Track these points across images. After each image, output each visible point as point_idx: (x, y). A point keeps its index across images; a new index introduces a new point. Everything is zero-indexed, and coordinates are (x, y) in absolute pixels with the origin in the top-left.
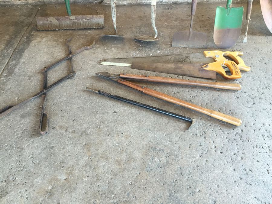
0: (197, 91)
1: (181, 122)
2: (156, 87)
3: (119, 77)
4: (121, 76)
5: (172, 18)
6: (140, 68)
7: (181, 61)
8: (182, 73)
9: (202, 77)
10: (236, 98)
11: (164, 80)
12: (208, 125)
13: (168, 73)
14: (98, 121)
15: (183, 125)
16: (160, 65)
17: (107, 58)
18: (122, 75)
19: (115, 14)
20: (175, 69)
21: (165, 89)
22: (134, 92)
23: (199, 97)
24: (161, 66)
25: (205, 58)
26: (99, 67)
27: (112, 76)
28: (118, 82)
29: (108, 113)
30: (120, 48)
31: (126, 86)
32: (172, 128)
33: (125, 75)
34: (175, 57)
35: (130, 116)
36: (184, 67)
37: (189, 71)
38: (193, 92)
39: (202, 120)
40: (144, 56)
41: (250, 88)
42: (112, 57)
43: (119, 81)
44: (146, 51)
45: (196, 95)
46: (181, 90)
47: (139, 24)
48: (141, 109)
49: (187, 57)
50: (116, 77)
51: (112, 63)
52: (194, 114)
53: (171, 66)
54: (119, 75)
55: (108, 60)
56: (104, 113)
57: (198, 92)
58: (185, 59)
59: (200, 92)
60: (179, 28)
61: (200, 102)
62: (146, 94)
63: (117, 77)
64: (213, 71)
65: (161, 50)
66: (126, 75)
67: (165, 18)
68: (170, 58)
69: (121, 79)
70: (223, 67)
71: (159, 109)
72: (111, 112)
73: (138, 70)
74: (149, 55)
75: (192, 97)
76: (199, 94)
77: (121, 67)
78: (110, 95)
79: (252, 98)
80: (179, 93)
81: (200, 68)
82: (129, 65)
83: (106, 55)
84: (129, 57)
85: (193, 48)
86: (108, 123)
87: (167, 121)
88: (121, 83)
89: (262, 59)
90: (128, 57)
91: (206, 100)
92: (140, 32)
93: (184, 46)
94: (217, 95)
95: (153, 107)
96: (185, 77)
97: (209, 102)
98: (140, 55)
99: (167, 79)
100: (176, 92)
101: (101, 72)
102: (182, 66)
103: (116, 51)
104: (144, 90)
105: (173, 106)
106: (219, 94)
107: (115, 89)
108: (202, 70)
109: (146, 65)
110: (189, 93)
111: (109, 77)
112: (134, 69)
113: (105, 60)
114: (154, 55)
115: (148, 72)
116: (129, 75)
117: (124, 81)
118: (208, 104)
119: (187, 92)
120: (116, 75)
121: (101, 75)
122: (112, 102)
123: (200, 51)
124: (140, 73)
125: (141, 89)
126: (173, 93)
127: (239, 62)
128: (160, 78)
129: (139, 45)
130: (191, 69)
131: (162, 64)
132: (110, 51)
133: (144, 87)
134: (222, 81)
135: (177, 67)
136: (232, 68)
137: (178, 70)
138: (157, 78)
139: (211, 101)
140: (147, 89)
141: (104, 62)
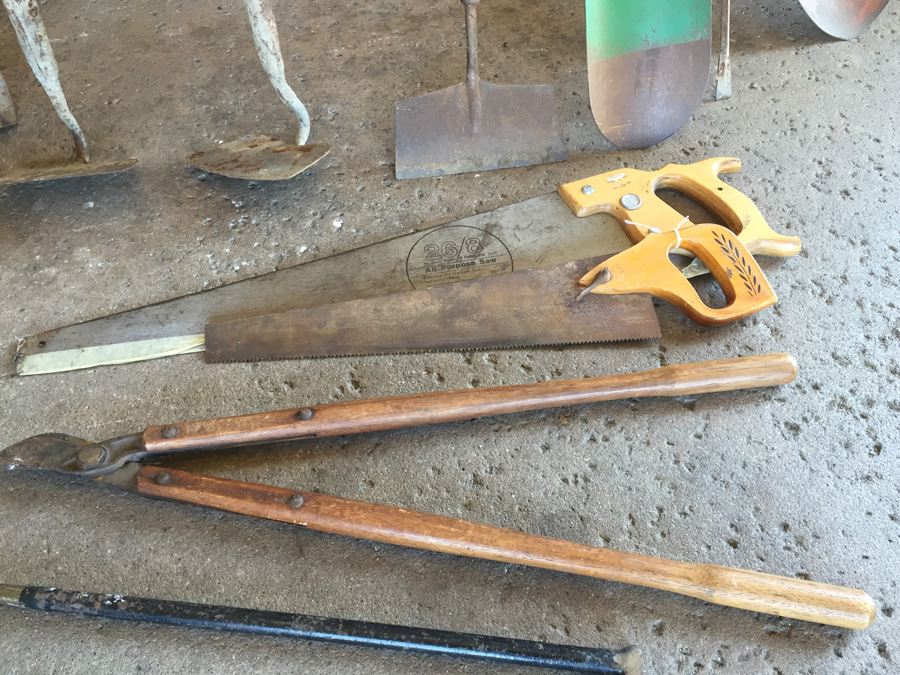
0: (587, 437)
2: (370, 461)
3: (140, 454)
4: (151, 446)
5: (363, 13)
6: (255, 352)
7: (466, 261)
8: (489, 334)
9: (591, 340)
10: (785, 430)
11: (405, 417)
12: (710, 666)
13: (413, 348)
16: (359, 312)
17: (52, 325)
18: (153, 439)
19: (42, 55)
20: (446, 317)
21: (423, 462)
22: (252, 532)
23: (611, 473)
24: (372, 316)
25: (574, 222)
26: (13, 394)
27: (90, 461)
28: (140, 490)
30: (124, 236)
31: (194, 505)
33: (175, 437)
34: (429, 240)
36: (487, 301)
37: (518, 315)
38: (568, 448)
39: (668, 638)
40: (263, 268)
41: (828, 356)
42: (81, 311)
43: (145, 486)
44: (269, 234)
45: (593, 467)
46: (506, 445)
47: (205, 72)
48: (313, 656)
49: (487, 231)
50: (121, 462)
51: (90, 350)
52: (611, 603)
53: (418, 305)
54: (137, 444)
55: (63, 334)
57: (593, 440)
58: (481, 247)
59: (606, 439)
60: (408, 65)
61: (624, 505)
62: (319, 533)
63: (127, 458)
65: (350, 209)
66: (180, 433)
67: (331, 21)
68: (403, 256)
69: (152, 470)
70: (673, 257)
71: (417, 635)
74: (292, 252)
75: (571, 479)
76: (602, 454)
77: (143, 368)
78: (98, 606)
79: (858, 415)
80: (500, 470)
81: (569, 288)
82: (188, 344)
83: (48, 304)
84: (185, 287)
85: (502, 170)
88: (157, 493)
89: (820, 170)
90: (175, 288)
91: (649, 482)
92: (215, 120)
93: (456, 169)
94: (691, 436)
95: (379, 631)
96: (504, 356)
97: (668, 496)
98: (241, 266)
99: (418, 406)
100: (484, 472)
101: (19, 445)
102: (475, 296)
103: (100, 265)
104: (305, 519)
105: (490, 574)
106: (700, 430)
107: (129, 542)
108: (582, 301)
109: (286, 326)
110: (552, 459)
111: (77, 473)
112: (227, 366)
113: (43, 343)
114: (317, 248)
115: (305, 370)
116: (199, 431)
117: (173, 483)
118: (665, 512)
119: (541, 451)
120: (120, 442)
121: (21, 465)
122: (123, 649)
123: (541, 181)
124: (260, 382)
125: (286, 515)
126: (470, 476)
127: (742, 219)
128: (379, 412)
129: (227, 200)
130: (527, 305)
131: (369, 304)
132: (68, 270)
133: (301, 500)
134: (691, 339)
135: (450, 306)
136: (724, 263)
137: (461, 323)
138: (365, 414)
139: (674, 487)
140: (324, 508)
141: (35, 353)
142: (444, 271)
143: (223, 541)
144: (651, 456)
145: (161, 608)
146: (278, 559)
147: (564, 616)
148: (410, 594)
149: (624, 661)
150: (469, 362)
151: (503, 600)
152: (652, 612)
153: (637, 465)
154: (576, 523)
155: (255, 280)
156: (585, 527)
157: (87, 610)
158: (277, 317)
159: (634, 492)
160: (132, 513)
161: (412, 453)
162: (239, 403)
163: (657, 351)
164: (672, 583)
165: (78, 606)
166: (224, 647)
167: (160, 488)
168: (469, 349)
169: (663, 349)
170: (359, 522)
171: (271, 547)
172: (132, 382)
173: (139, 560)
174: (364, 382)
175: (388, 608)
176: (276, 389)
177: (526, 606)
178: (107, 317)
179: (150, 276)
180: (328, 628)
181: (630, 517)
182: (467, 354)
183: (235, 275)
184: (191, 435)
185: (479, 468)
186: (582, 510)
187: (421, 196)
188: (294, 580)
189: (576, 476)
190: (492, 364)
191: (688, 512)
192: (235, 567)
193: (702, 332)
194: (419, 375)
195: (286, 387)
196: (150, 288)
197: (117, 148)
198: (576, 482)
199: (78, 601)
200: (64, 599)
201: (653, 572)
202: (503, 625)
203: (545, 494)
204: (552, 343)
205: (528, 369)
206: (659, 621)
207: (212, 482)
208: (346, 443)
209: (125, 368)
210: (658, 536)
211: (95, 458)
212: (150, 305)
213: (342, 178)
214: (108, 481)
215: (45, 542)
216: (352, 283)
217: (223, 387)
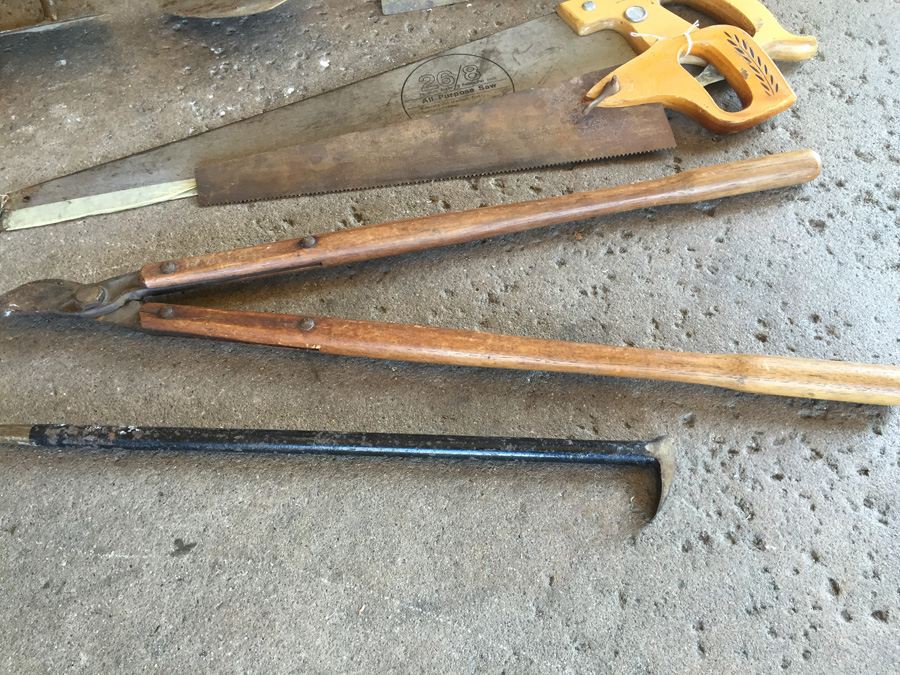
0: (603, 250)
1: (589, 479)
2: (380, 289)
3: (140, 292)
4: (150, 283)
6: (250, 192)
7: (463, 88)
8: (493, 158)
9: (602, 155)
10: (811, 228)
11: (412, 240)
12: (744, 451)
13: (416, 178)
14: (84, 658)
15: (612, 501)
16: (354, 145)
17: (38, 176)
18: (152, 276)
20: (448, 144)
21: (436, 286)
22: (265, 362)
23: (631, 282)
24: (368, 149)
25: (577, 41)
27: (89, 299)
28: (144, 325)
29: (136, 572)
30: (101, 90)
31: (202, 337)
32: (559, 540)
33: (175, 272)
34: (423, 71)
35: (282, 542)
36: (490, 124)
37: (523, 137)
38: (585, 262)
39: (699, 429)
40: (250, 111)
41: (851, 154)
42: (64, 165)
43: (149, 322)
44: (252, 77)
45: (612, 277)
46: (520, 264)
48: (338, 469)
49: (485, 57)
50: (121, 301)
51: (76, 202)
52: (640, 402)
53: (418, 134)
54: (137, 281)
55: (49, 188)
56: (108, 581)
57: (610, 252)
58: (479, 73)
59: (623, 251)
61: (647, 311)
62: (335, 357)
63: (127, 296)
64: (646, 109)
65: (336, 48)
66: (180, 268)
68: (397, 88)
69: (155, 306)
70: (686, 66)
71: (443, 441)
72: (155, 558)
73: (245, 208)
74: (280, 94)
75: (590, 290)
76: (621, 265)
77: (135, 216)
78: (112, 436)
79: (885, 207)
80: (515, 287)
81: (576, 104)
82: (179, 189)
83: (29, 161)
84: (169, 135)
86: (155, 654)
87: (513, 505)
88: (162, 328)
90: (159, 136)
91: (671, 287)
94: (713, 241)
95: (404, 440)
96: (512, 180)
97: (692, 299)
98: (226, 112)
99: (426, 227)
100: (499, 291)
101: (14, 292)
102: (477, 120)
103: (78, 120)
104: (317, 342)
105: (513, 385)
106: (721, 234)
107: (138, 379)
108: (590, 117)
109: (280, 164)
110: (568, 273)
111: (77, 314)
112: (222, 208)
113: (27, 198)
114: (306, 89)
115: (303, 207)
116: (199, 265)
117: (178, 316)
118: (690, 314)
119: (557, 267)
120: (117, 281)
121: (17, 311)
122: (143, 477)
123: (538, 6)
124: (258, 222)
125: (298, 339)
126: (485, 296)
127: (755, 23)
128: (385, 235)
129: (204, 47)
130: (532, 125)
131: (365, 136)
132: (46, 127)
133: (312, 324)
134: (707, 148)
135: (452, 132)
136: (739, 63)
137: (465, 150)
138: (371, 238)
139: (697, 290)
140: (336, 329)
141: (21, 208)
142: (441, 99)
143: (236, 372)
144: (672, 262)
145: (178, 434)
146: (294, 385)
147: (592, 417)
148: (432, 408)
149: (657, 449)
150: (475, 188)
151: (528, 407)
152: (681, 406)
153: (657, 273)
154: (598, 331)
155: (242, 123)
156: (608, 334)
157: (102, 441)
158: (270, 156)
159: (656, 298)
160: (138, 352)
161: (423, 278)
162: (238, 243)
163: (671, 162)
164: (701, 373)
165: (91, 438)
166: (247, 469)
167: (164, 321)
168: (474, 175)
169: (679, 160)
170: (373, 340)
171: (285, 375)
172: (124, 230)
173: (151, 395)
174: (367, 214)
175: (411, 422)
176: (275, 228)
177: (552, 410)
178: (92, 169)
179: (131, 127)
180: (351, 441)
181: (654, 321)
182: (473, 181)
183: (221, 120)
184: (191, 269)
185: (493, 288)
186: (604, 319)
187: (411, 30)
188: (312, 403)
189: (595, 288)
190: (499, 189)
191: (714, 312)
192: (250, 395)
193: (718, 140)
194: (424, 204)
195: (286, 225)
196: (133, 139)
197: (85, 6)
198: (595, 293)
199: (90, 434)
200: (76, 433)
201: (682, 364)
202: (530, 429)
203: (564, 306)
204: (561, 162)
205: (538, 190)
206: (690, 414)
207: (218, 313)
208: (353, 273)
209: (115, 217)
210: (684, 337)
211: (93, 297)
212: (133, 154)
213: (326, 17)
214: (109, 320)
215: (50, 385)
216: (346, 119)
217: (219, 228)
